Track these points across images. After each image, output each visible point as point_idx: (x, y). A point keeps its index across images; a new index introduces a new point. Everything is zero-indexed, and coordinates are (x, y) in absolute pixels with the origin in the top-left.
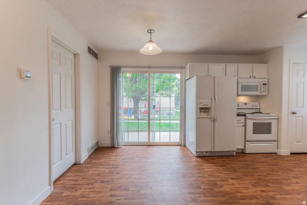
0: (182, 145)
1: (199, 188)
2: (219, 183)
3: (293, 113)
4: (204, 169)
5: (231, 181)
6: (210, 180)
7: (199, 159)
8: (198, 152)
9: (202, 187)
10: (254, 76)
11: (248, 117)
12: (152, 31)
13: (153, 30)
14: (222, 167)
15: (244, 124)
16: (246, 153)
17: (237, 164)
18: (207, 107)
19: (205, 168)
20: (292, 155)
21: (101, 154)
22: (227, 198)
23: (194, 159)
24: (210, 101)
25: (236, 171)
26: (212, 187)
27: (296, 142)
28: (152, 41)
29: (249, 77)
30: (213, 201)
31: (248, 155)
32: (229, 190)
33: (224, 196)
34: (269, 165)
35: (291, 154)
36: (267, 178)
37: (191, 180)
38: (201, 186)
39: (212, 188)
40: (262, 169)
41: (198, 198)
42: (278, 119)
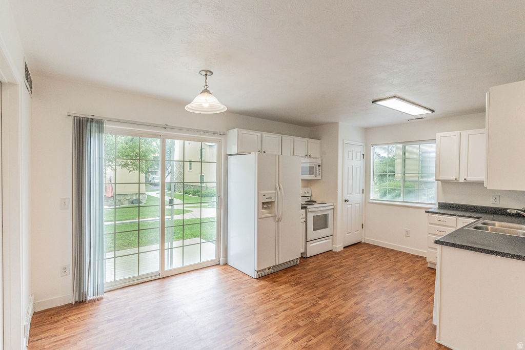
0: (221, 263)
1: (298, 327)
2: (313, 310)
3: (346, 201)
4: (281, 295)
5: (323, 303)
6: (301, 310)
7: (263, 283)
8: (260, 271)
9: (301, 324)
10: (309, 155)
11: (310, 210)
12: (208, 74)
13: (210, 72)
14: (299, 286)
15: (304, 220)
16: (307, 258)
17: (310, 276)
18: (270, 200)
19: (282, 293)
20: (346, 249)
21: (61, 330)
22: (336, 327)
23: (258, 284)
24: (274, 192)
25: (317, 287)
26: (310, 320)
27: (348, 233)
28: (209, 91)
29: (304, 156)
30: (327, 338)
31: (311, 260)
32: (330, 315)
33: (331, 327)
34: (336, 268)
35: (344, 248)
36: (348, 285)
37: (280, 319)
38: (299, 323)
39: (312, 321)
40: (335, 275)
41: (310, 343)
42: (333, 209)
